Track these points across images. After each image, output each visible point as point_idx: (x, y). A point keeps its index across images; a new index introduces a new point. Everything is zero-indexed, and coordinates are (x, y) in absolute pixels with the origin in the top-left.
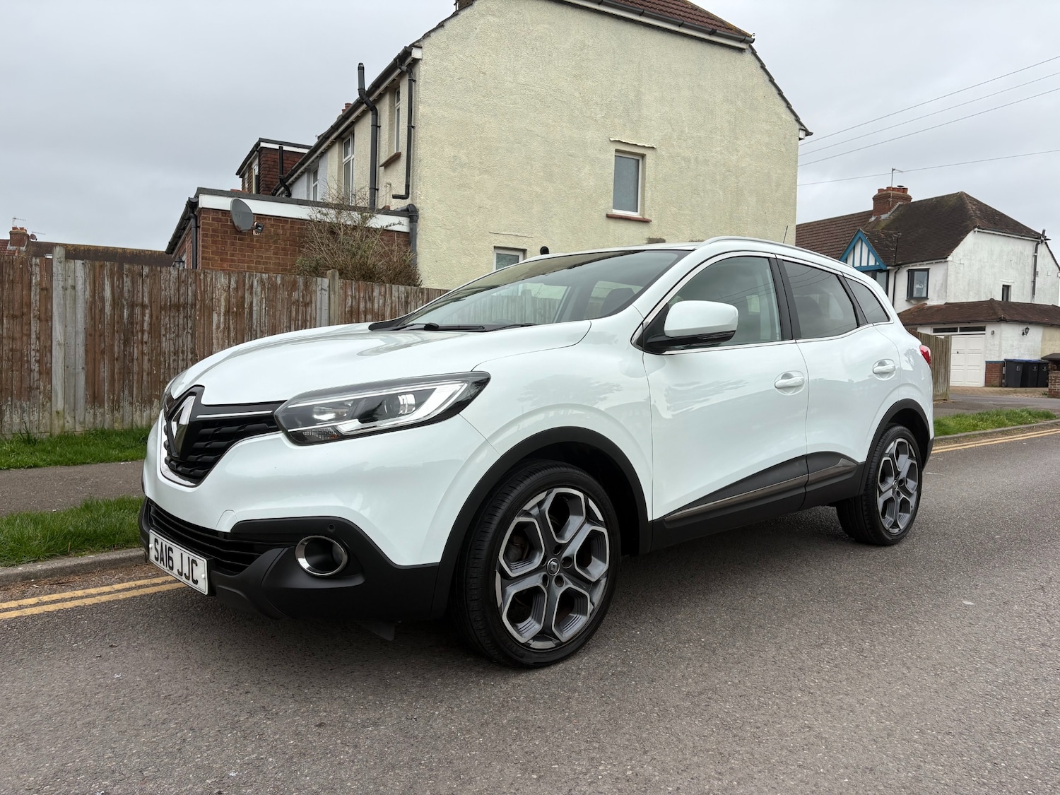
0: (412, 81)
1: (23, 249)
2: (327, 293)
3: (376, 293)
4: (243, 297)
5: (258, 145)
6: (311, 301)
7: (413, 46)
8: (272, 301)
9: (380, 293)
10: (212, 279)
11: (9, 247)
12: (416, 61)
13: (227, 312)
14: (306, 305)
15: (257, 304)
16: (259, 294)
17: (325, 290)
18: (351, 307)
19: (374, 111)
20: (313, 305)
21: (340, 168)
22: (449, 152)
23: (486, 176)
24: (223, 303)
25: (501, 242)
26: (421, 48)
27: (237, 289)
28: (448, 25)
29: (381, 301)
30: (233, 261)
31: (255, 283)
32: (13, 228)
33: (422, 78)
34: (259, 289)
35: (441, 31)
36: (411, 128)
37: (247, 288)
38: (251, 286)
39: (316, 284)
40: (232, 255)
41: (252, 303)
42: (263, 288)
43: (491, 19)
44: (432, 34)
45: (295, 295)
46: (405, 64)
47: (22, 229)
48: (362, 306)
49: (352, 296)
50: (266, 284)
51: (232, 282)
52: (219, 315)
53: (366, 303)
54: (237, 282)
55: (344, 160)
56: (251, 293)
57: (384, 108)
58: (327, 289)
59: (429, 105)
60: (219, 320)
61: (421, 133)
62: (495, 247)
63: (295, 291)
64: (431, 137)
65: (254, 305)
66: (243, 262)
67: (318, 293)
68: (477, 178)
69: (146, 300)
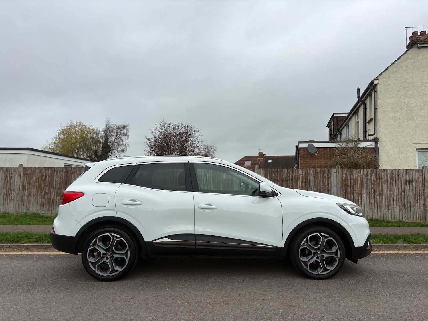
0: (375, 92)
1: (262, 158)
2: (336, 174)
3: (354, 172)
4: (307, 176)
5: (333, 116)
6: (330, 177)
7: (375, 80)
8: (317, 177)
9: (356, 172)
10: (297, 171)
11: (258, 158)
12: (376, 85)
13: (302, 181)
14: (329, 178)
15: (312, 178)
16: (312, 175)
17: (335, 173)
18: (345, 178)
19: (364, 103)
20: (331, 178)
21: (355, 124)
22: (392, 115)
23: (410, 122)
24: (301, 178)
25: (419, 147)
26: (378, 79)
27: (305, 174)
28: (389, 69)
29: (356, 175)
30: (310, 163)
31: (311, 172)
32: (259, 152)
33: (379, 90)
34: (312, 174)
35: (387, 72)
36: (375, 109)
37: (308, 173)
38: (310, 173)
39: (332, 171)
40: (309, 162)
41: (310, 178)
42: (314, 173)
43: (409, 61)
44: (383, 74)
45: (325, 175)
46: (372, 87)
47: (262, 152)
48: (349, 177)
49: (345, 174)
50: (315, 172)
51: (304, 172)
52: (300, 182)
53: (350, 176)
54: (305, 172)
55: (357, 121)
56: (310, 175)
57: (368, 102)
58: (336, 172)
59: (383, 99)
60: (300, 184)
61: (379, 110)
62: (416, 149)
63: (325, 174)
64: (383, 111)
65: (311, 179)
66: (313, 163)
67: (333, 174)
68: (406, 123)
69: (279, 179)
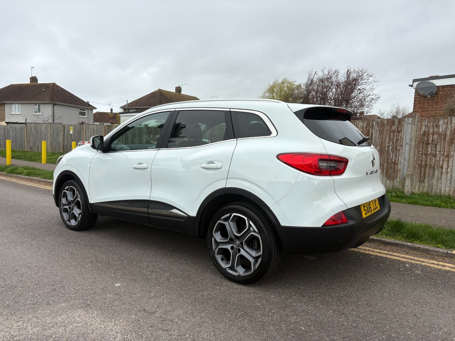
2: (410, 125)
3: (441, 122)
4: (369, 131)
6: (401, 130)
8: (382, 131)
9: (444, 123)
10: (357, 124)
14: (399, 132)
15: (375, 133)
16: (376, 129)
17: (409, 124)
18: (425, 131)
20: (402, 132)
27: (366, 127)
29: (444, 127)
31: (375, 123)
34: (376, 127)
37: (371, 126)
38: (373, 125)
39: (404, 122)
41: (373, 132)
42: (378, 126)
45: (394, 128)
48: (431, 131)
49: (425, 126)
50: (380, 124)
51: (365, 124)
53: (434, 128)
54: (367, 124)
56: (373, 129)
58: (411, 123)
63: (393, 126)
65: (373, 133)
67: (406, 126)
